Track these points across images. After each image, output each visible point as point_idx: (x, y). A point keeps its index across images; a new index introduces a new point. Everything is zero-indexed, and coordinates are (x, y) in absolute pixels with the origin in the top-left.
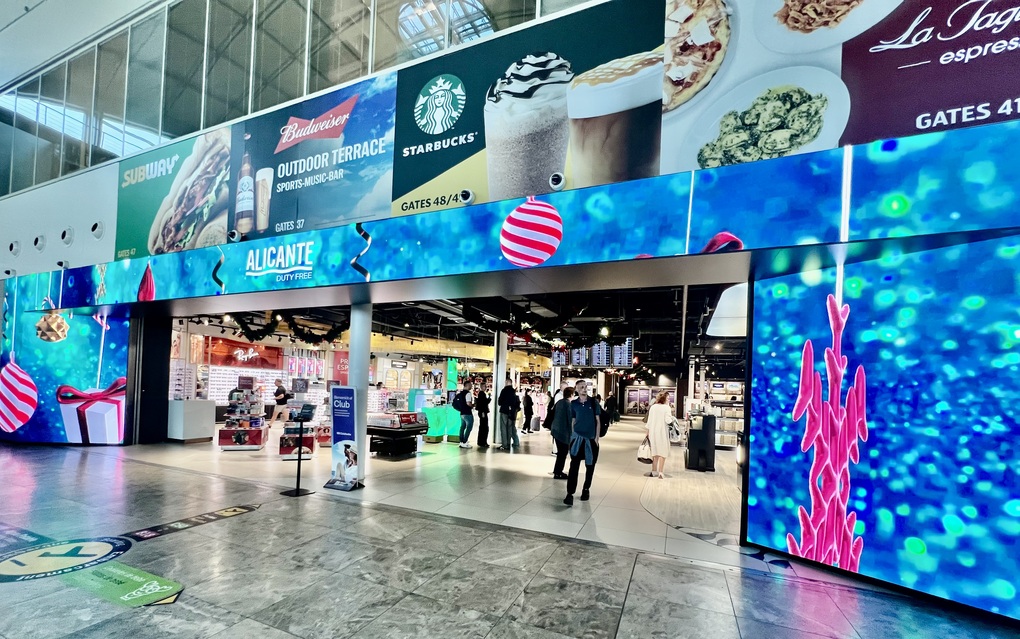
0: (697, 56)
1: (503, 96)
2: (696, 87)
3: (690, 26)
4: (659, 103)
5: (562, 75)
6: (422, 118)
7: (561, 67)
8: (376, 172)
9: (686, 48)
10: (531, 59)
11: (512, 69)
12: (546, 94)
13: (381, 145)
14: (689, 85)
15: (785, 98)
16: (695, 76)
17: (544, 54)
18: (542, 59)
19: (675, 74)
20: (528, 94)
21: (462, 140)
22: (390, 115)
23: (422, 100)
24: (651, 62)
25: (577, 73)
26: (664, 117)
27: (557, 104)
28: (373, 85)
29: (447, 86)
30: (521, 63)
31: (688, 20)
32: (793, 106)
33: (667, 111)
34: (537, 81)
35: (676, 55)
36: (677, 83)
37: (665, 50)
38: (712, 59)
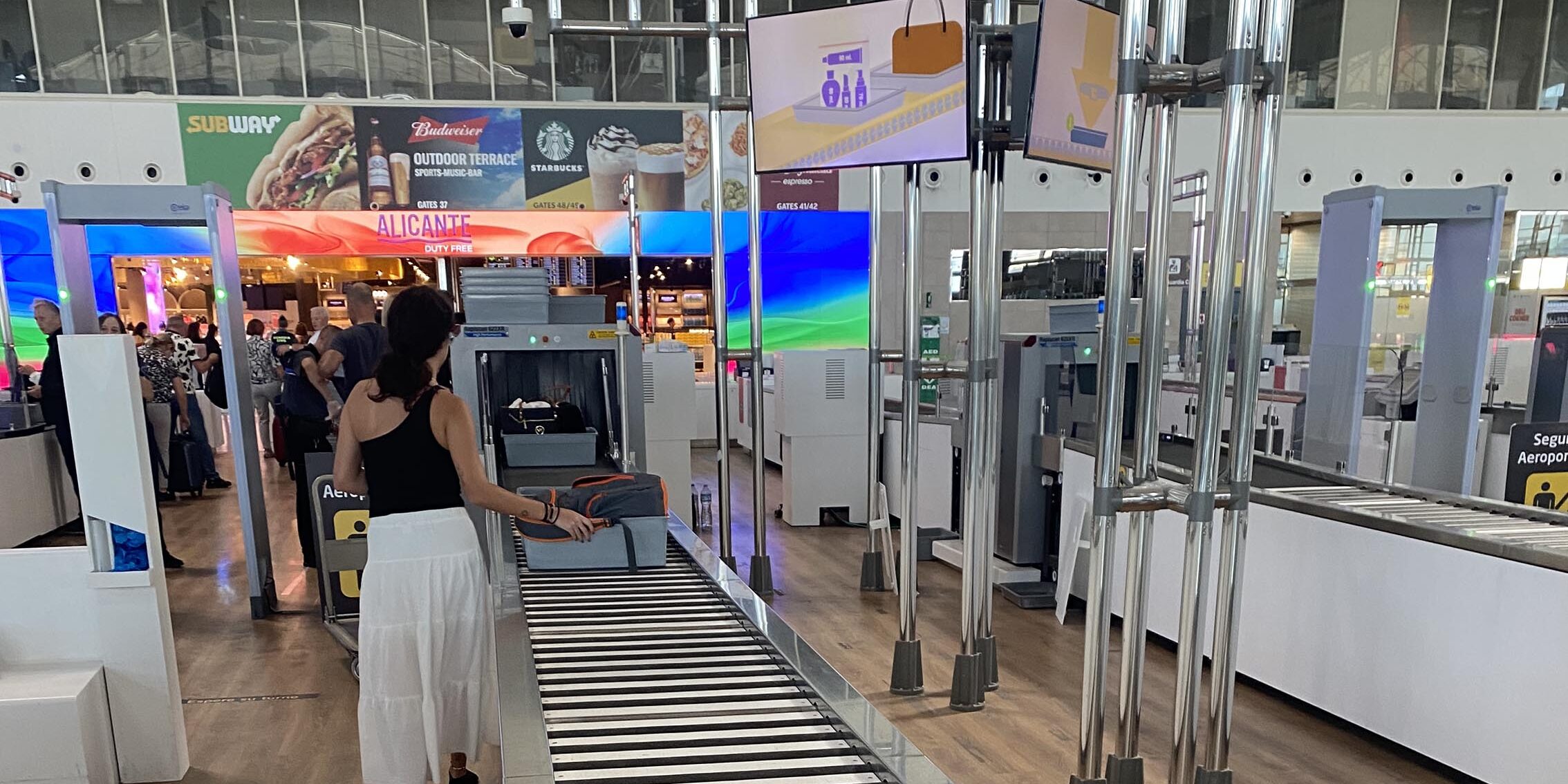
0: (698, 154)
1: (598, 147)
2: (699, 170)
3: (695, 137)
4: (683, 173)
5: (633, 144)
6: (543, 147)
7: (631, 139)
8: (510, 177)
9: (693, 148)
10: (613, 128)
11: (602, 132)
12: (624, 152)
13: (513, 159)
14: (696, 168)
15: (734, 184)
16: (698, 163)
17: (621, 128)
18: (621, 131)
19: (689, 160)
20: (614, 150)
21: (574, 168)
22: (519, 140)
23: (541, 134)
24: (677, 150)
25: (641, 145)
26: (686, 182)
27: (631, 160)
28: (501, 113)
29: (560, 129)
30: (607, 129)
31: (694, 133)
32: (738, 189)
33: (687, 178)
34: (619, 144)
35: (689, 150)
36: (691, 165)
37: (684, 146)
38: (705, 157)
